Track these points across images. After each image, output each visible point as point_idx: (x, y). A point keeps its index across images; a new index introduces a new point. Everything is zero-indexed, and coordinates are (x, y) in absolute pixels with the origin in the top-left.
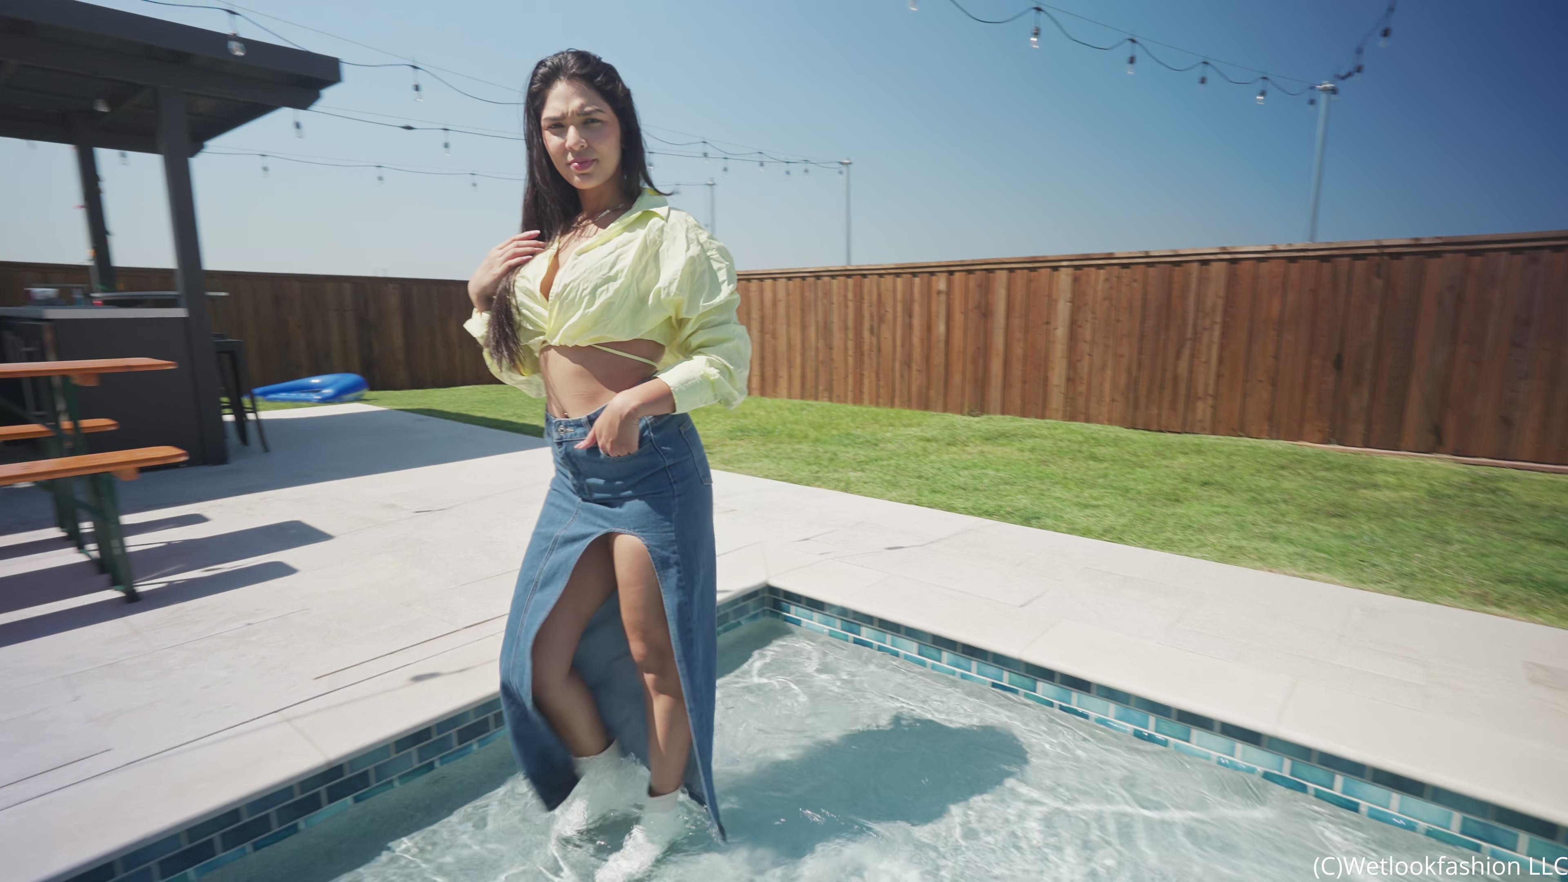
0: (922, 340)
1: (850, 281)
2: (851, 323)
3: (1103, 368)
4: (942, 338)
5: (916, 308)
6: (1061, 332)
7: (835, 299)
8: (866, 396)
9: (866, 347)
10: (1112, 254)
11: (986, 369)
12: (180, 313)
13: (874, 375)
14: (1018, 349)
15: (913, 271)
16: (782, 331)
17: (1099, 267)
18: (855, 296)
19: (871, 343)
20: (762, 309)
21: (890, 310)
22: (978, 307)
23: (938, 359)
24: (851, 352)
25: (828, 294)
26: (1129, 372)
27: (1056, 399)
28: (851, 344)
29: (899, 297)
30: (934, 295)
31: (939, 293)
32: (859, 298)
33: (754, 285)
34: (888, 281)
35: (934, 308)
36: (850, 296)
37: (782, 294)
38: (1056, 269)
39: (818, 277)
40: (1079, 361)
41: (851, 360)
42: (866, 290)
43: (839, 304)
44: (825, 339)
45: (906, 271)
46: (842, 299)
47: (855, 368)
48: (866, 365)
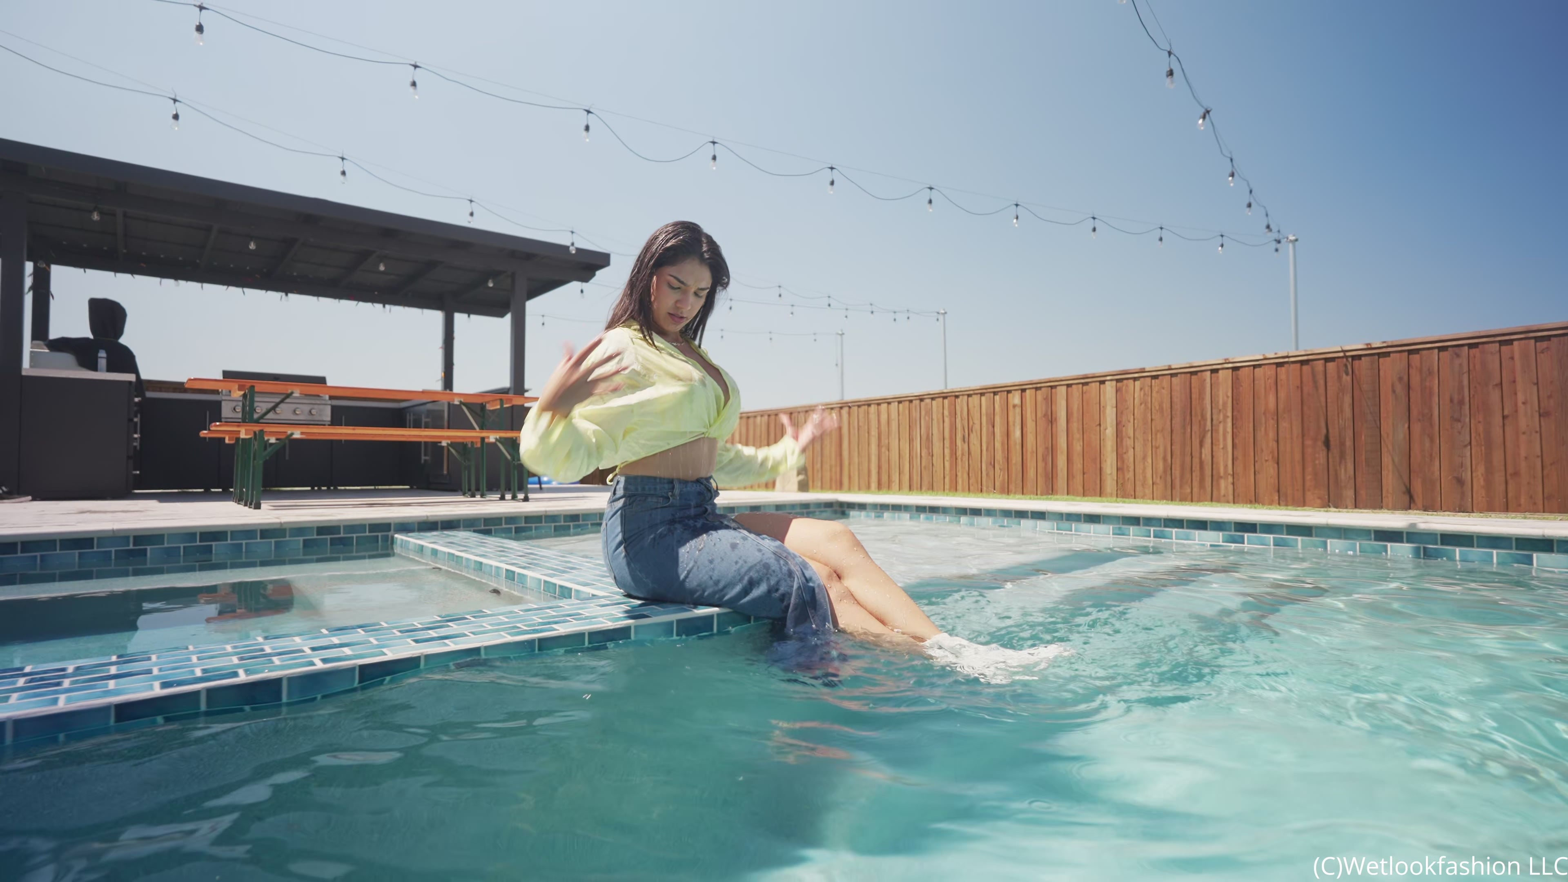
0: (1003, 444)
1: (946, 401)
2: (947, 434)
3: (1144, 458)
4: (1019, 441)
5: (998, 419)
6: (1110, 431)
7: (935, 417)
9: (959, 453)
10: (1144, 369)
11: (1054, 464)
13: (965, 473)
14: (1078, 447)
15: (995, 391)
16: (894, 444)
17: (1135, 379)
18: (950, 413)
19: (963, 449)
20: (879, 428)
21: (977, 422)
22: (1045, 415)
23: (1016, 458)
24: (947, 458)
25: (929, 412)
26: (1165, 459)
27: (1110, 482)
28: (947, 451)
29: (984, 411)
30: (1011, 408)
31: (1014, 406)
32: (953, 414)
33: (873, 408)
34: (975, 399)
35: (1011, 419)
36: (946, 413)
37: (894, 415)
38: (1103, 382)
39: (922, 400)
40: (1125, 453)
41: (947, 464)
42: (958, 408)
43: (938, 420)
44: (928, 448)
45: (989, 390)
46: (940, 416)
47: (951, 470)
48: (960, 467)
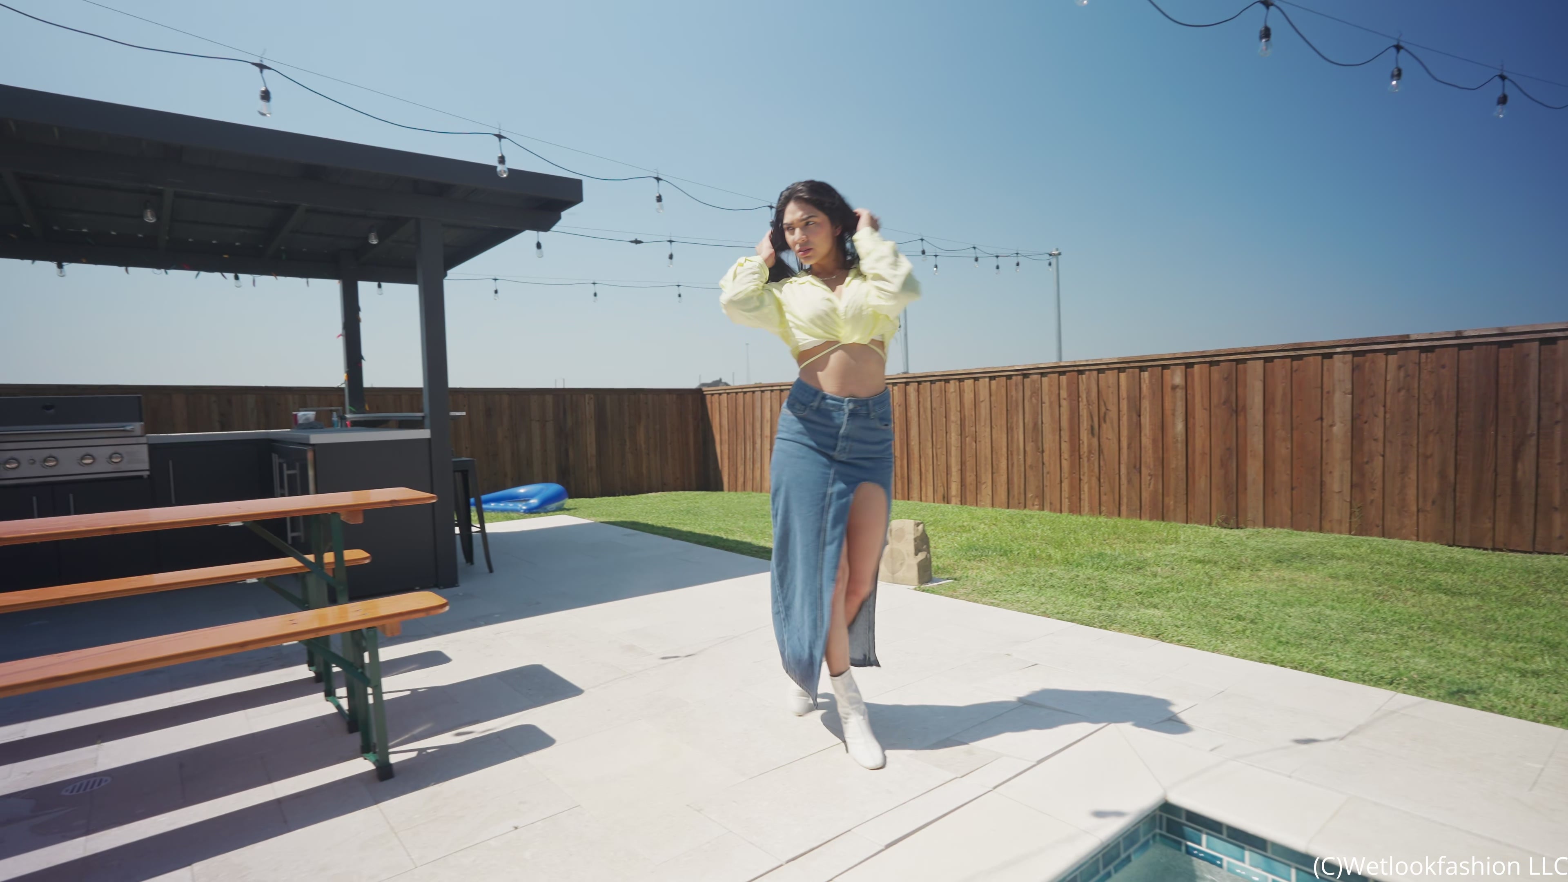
0: (1154, 441)
1: (1064, 378)
2: (1065, 424)
3: (1404, 471)
4: (1181, 437)
5: (1146, 404)
6: (1339, 429)
7: (1046, 399)
8: (1086, 504)
9: (1084, 449)
10: (1408, 336)
11: (1240, 473)
12: (425, 434)
13: (1094, 481)
14: (1282, 450)
15: (1141, 365)
16: (984, 433)
17: (1388, 352)
18: (1070, 395)
19: (1090, 445)
20: (961, 411)
21: (1113, 409)
22: (1226, 402)
23: (1176, 461)
24: (1066, 455)
25: (1037, 392)
26: (1443, 475)
27: (1338, 507)
28: (1065, 446)
29: (1124, 393)
30: (1168, 389)
31: (1174, 388)
32: (1075, 396)
33: (952, 386)
34: (1111, 376)
35: (1168, 405)
36: (1064, 394)
37: (984, 394)
38: (1330, 356)
39: (1026, 376)
40: (1367, 463)
41: (1065, 464)
42: (1082, 387)
43: (1051, 403)
44: (1035, 441)
45: (1132, 365)
46: (1054, 398)
47: (1071, 473)
48: (1085, 469)
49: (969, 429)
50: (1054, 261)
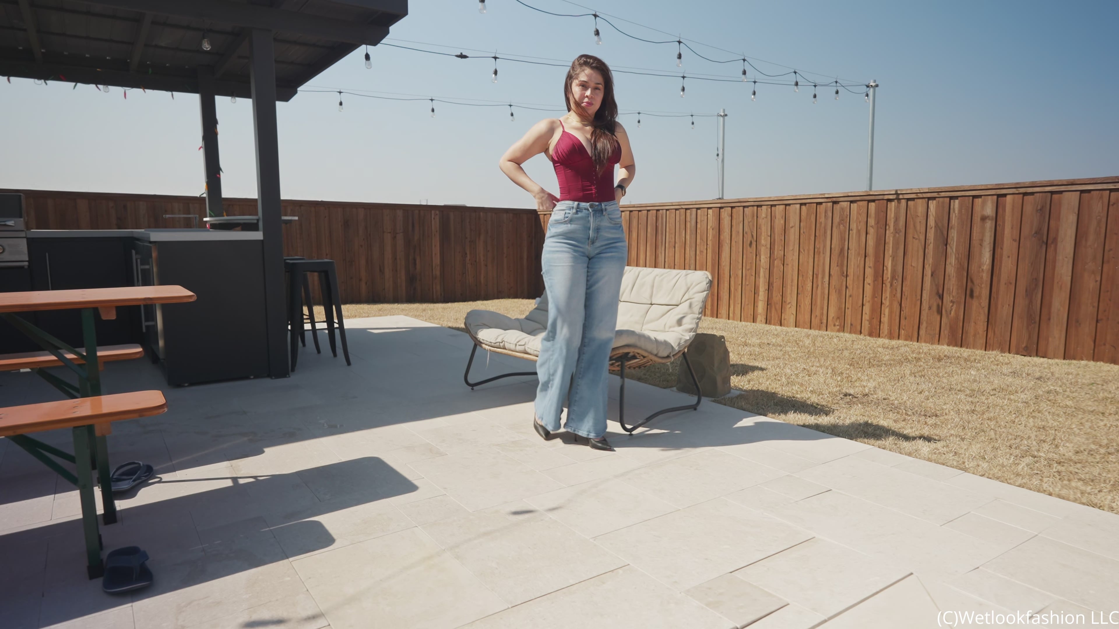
0: (959, 269)
1: (872, 205)
2: (871, 250)
4: (987, 266)
5: (954, 234)
7: (854, 226)
8: (885, 328)
9: (888, 274)
11: (1045, 303)
12: (258, 236)
13: (896, 306)
14: (1091, 282)
15: (952, 195)
16: (792, 257)
18: (877, 222)
19: (894, 271)
21: (920, 237)
22: (1037, 233)
24: (869, 280)
25: (846, 220)
28: (869, 271)
29: (932, 222)
30: (977, 220)
31: (984, 219)
32: (883, 223)
33: (764, 211)
34: (918, 205)
35: (976, 235)
36: (872, 222)
37: (793, 220)
39: (835, 203)
41: (868, 289)
42: (891, 215)
43: (859, 231)
44: (840, 265)
45: (943, 194)
46: (863, 226)
47: (874, 296)
48: (887, 294)
49: (778, 252)
50: (871, 91)
